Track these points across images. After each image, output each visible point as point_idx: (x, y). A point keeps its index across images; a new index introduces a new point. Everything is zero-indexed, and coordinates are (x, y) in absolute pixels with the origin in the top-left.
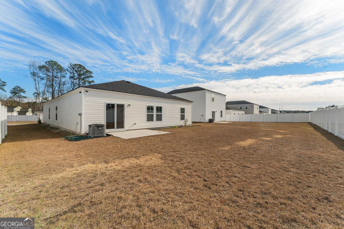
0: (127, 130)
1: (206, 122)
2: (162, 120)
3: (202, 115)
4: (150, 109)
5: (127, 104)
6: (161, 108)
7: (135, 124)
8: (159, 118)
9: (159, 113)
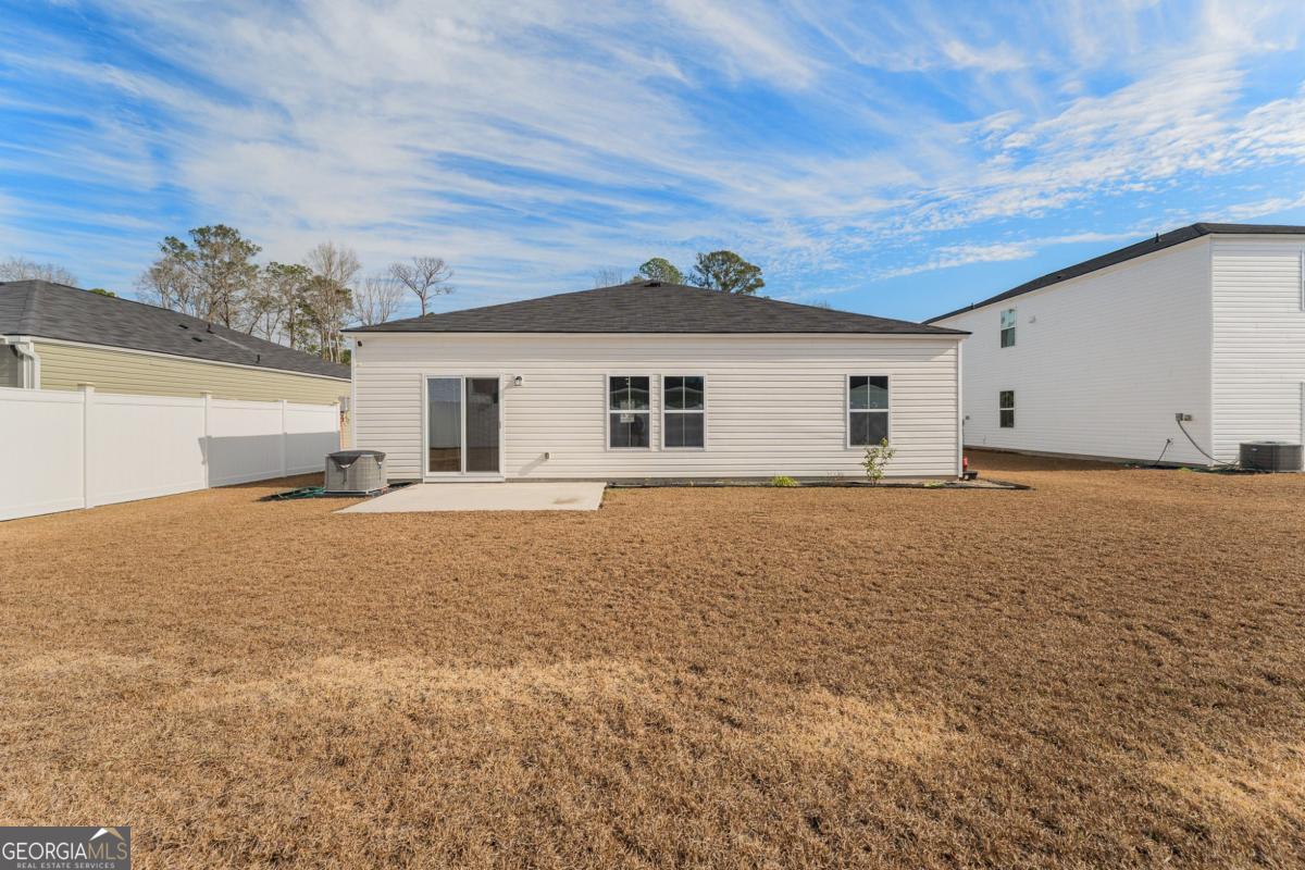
0: (509, 480)
1: (1211, 464)
2: (706, 442)
3: (1180, 417)
4: (627, 390)
5: (509, 377)
6: (696, 384)
7: (547, 455)
8: (686, 433)
9: (680, 407)
